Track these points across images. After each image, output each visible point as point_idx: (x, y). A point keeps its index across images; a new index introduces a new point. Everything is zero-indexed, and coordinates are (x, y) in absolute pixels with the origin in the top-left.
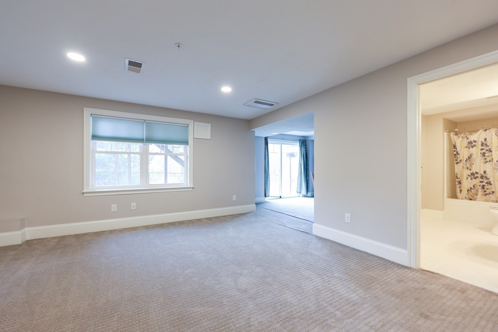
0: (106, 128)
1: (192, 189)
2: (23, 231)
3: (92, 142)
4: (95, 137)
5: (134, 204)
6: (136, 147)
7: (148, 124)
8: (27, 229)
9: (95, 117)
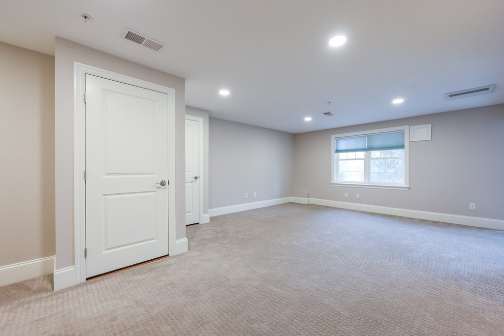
0: (343, 145)
1: (408, 189)
2: (309, 199)
3: (336, 154)
4: (337, 151)
5: (358, 195)
6: (361, 154)
7: (369, 137)
8: (311, 198)
9: (337, 139)
